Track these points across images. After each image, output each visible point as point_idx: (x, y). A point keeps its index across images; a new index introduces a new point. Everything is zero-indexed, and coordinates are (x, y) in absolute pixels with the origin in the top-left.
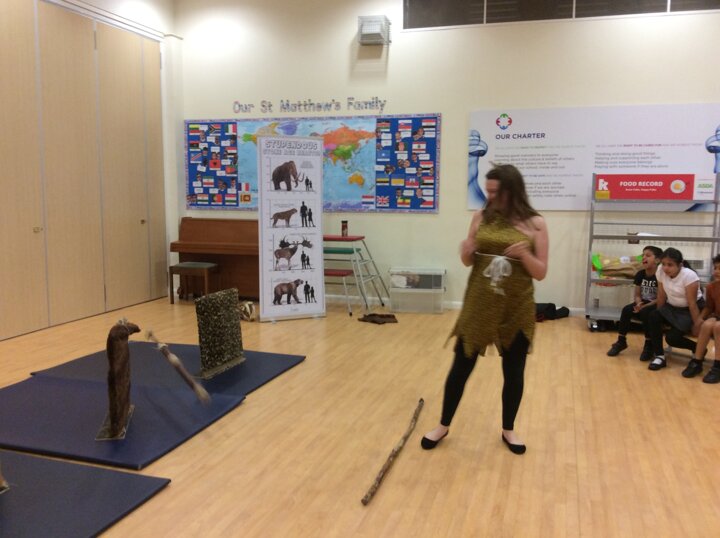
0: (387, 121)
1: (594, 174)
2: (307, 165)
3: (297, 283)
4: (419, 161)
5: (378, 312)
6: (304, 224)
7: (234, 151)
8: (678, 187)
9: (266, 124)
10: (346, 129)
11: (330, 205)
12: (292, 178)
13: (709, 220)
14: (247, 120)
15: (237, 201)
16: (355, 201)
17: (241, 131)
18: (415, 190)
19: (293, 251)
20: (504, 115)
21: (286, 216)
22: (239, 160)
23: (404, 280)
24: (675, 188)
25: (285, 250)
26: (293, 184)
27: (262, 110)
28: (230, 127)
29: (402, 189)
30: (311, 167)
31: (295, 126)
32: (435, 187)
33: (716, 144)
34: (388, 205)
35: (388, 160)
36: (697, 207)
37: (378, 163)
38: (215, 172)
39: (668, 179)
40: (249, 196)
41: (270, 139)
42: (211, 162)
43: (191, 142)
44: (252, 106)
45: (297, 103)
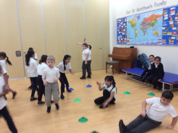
0: (166, 9)
7: (125, 27)
10: (154, 14)
11: (148, 43)
14: (129, 16)
15: (126, 42)
17: (128, 20)
18: (176, 36)
22: (127, 29)
27: (133, 13)
28: (125, 19)
31: (140, 16)
34: (166, 43)
35: (166, 25)
37: (163, 26)
40: (129, 40)
44: (130, 11)
45: (140, 8)
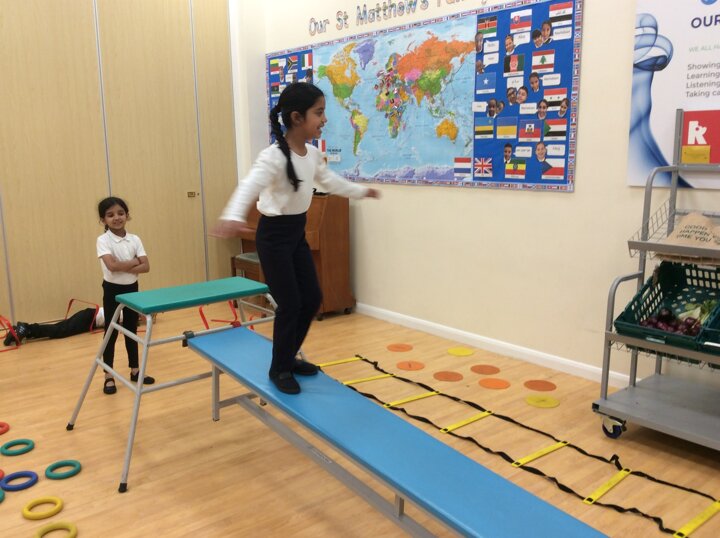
0: (492, 17)
4: (542, 89)
9: (342, 47)
10: (435, 38)
11: (412, 173)
16: (443, 167)
18: (534, 145)
31: (372, 46)
32: (569, 141)
34: (490, 175)
35: (493, 91)
43: (273, 84)
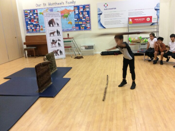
0: (76, 7)
1: (128, 18)
2: (57, 19)
3: (58, 50)
4: (85, 17)
5: (78, 56)
6: (58, 35)
7: (37, 17)
8: (148, 19)
9: (45, 9)
10: (66, 9)
12: (53, 23)
13: (156, 27)
14: (40, 9)
15: (40, 30)
16: (70, 29)
17: (39, 12)
18: (85, 25)
19: (56, 42)
20: (106, 4)
21: (53, 33)
22: (39, 20)
23: (84, 48)
24: (148, 20)
25: (54, 42)
26: (54, 25)
27: (43, 6)
28: (36, 11)
29: (82, 24)
30: (58, 20)
31: (53, 9)
32: (90, 23)
33: (157, 8)
35: (78, 17)
36: (153, 24)
37: (75, 18)
38: (33, 23)
39: (146, 18)
40: (43, 29)
41: (47, 13)
42: (31, 20)
43: (26, 15)
44: (41, 5)
45: (52, 3)
